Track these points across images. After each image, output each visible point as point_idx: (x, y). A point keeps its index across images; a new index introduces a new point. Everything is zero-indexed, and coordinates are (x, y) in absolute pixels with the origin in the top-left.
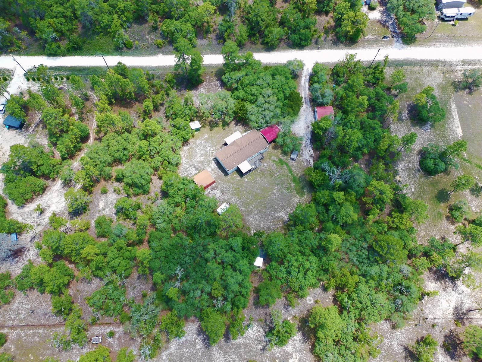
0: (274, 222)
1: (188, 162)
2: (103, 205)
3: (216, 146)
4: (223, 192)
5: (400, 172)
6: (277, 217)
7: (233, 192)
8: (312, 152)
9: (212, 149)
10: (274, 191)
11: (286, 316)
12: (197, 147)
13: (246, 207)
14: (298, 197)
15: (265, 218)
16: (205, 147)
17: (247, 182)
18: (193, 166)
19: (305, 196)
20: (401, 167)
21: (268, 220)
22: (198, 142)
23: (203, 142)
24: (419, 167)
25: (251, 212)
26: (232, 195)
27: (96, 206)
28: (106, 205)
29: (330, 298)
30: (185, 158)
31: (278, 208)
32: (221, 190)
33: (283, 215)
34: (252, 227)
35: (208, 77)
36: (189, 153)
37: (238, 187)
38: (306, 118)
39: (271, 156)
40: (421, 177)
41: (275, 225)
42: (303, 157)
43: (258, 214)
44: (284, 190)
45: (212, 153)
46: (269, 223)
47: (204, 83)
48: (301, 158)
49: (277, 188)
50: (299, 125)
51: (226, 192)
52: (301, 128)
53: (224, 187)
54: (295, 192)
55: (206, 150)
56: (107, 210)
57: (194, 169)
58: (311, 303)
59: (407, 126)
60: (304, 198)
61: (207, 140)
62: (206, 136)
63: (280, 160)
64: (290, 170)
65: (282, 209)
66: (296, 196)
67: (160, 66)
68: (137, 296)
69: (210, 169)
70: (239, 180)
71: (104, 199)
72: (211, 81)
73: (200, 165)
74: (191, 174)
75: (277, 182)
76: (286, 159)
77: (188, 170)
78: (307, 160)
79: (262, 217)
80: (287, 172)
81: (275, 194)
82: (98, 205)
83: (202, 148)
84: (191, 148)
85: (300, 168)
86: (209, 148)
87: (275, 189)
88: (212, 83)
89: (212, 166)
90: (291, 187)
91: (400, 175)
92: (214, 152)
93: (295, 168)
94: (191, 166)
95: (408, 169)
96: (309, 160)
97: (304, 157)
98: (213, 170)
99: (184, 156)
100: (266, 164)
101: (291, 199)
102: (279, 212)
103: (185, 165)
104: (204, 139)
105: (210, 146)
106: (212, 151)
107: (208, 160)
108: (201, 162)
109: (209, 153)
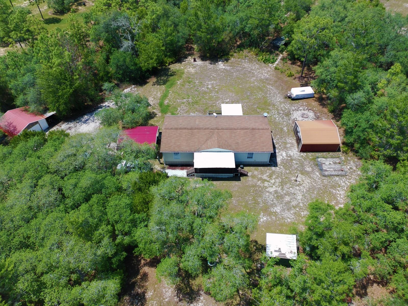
1: (334, 187)
3: (255, 186)
6: (231, 67)
7: (270, 108)
9: (266, 184)
10: (209, 87)
12: (298, 206)
13: (264, 86)
14: (185, 70)
15: (246, 71)
16: (279, 197)
18: (326, 173)
19: (176, 68)
21: (244, 68)
22: (289, 216)
23: (278, 209)
25: (261, 81)
26: (274, 105)
31: (222, 72)
33: (222, 66)
34: (271, 69)
41: (239, 62)
44: (194, 83)
45: (270, 176)
49: (202, 87)
51: (282, 112)
53: (283, 118)
54: (184, 76)
55: (279, 189)
57: (325, 167)
60: (179, 67)
61: (266, 210)
65: (216, 70)
66: (187, 73)
73: (308, 169)
74: (335, 163)
77: (340, 173)
83: (287, 199)
86: (272, 190)
89: (284, 154)
92: (265, 177)
98: (285, 148)
103: (343, 184)
104: (270, 214)
105: (268, 192)
106: (268, 181)
107: (286, 169)
108: (304, 172)
109: (277, 180)
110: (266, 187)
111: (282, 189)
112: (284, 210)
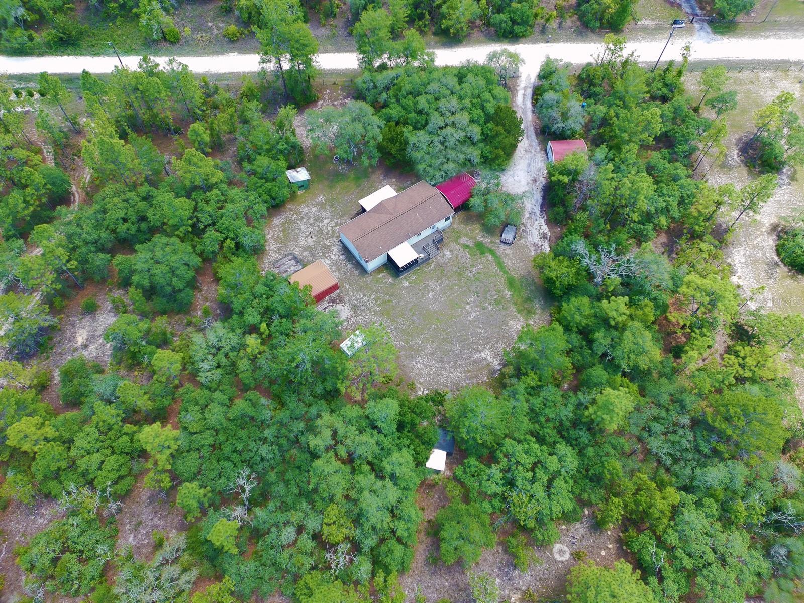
0: (469, 371)
1: (280, 249)
2: (85, 337)
3: (341, 217)
4: (354, 308)
5: (738, 267)
6: (475, 362)
7: (378, 309)
8: (545, 229)
9: (333, 223)
10: (468, 307)
11: (507, 592)
12: (301, 220)
13: (406, 341)
14: (521, 319)
15: (449, 362)
16: (318, 219)
17: (407, 288)
18: (290, 257)
19: (537, 317)
20: (738, 256)
21: (456, 367)
22: (304, 209)
23: (314, 210)
24: (776, 258)
25: (416, 351)
26: (376, 314)
27: (70, 340)
28: (92, 338)
29: (610, 546)
30: (276, 240)
31: (477, 343)
32: (350, 303)
33: (489, 358)
34: (421, 384)
35: (328, 91)
36: (284, 230)
37: (388, 298)
38: (529, 165)
39: (458, 237)
40: (783, 277)
41: (472, 378)
42: (527, 238)
43: (432, 354)
44: (490, 304)
45: (333, 231)
46: (458, 375)
47: (320, 102)
48: (523, 241)
49: (475, 302)
50: (516, 178)
51: (362, 308)
52: (519, 182)
53: (357, 299)
54: (513, 308)
55: (321, 224)
56: (91, 347)
57: (293, 262)
58: (564, 559)
59: (740, 178)
60: (535, 322)
61: (322, 205)
62: (321, 199)
63: (480, 246)
64: (501, 265)
65: (487, 344)
66: (515, 317)
67: (232, 73)
68: (144, 546)
69: (328, 261)
70: (391, 284)
71: (88, 324)
72: (333, 99)
73: (306, 253)
74: (286, 271)
75: (473, 289)
76: (492, 242)
77: (279, 264)
78: (535, 245)
79: (442, 362)
80: (494, 268)
81: (469, 314)
82: (73, 338)
83: (311, 221)
84: (288, 221)
85: (521, 261)
86: (326, 221)
87: (468, 303)
88: (336, 103)
89: (333, 257)
90: (503, 298)
91: (739, 274)
92: (337, 228)
93: (511, 260)
94: (286, 256)
95: (753, 262)
96: (540, 244)
97: (530, 239)
98: (335, 264)
99: (273, 236)
100: (448, 253)
101: (506, 323)
102: (480, 351)
103: (273, 255)
104: (317, 204)
105: (328, 218)
106: (333, 227)
107: (324, 244)
108: (308, 248)
109: (326, 231)
110: (331, 221)
111: (318, 226)
112: (309, 211)
